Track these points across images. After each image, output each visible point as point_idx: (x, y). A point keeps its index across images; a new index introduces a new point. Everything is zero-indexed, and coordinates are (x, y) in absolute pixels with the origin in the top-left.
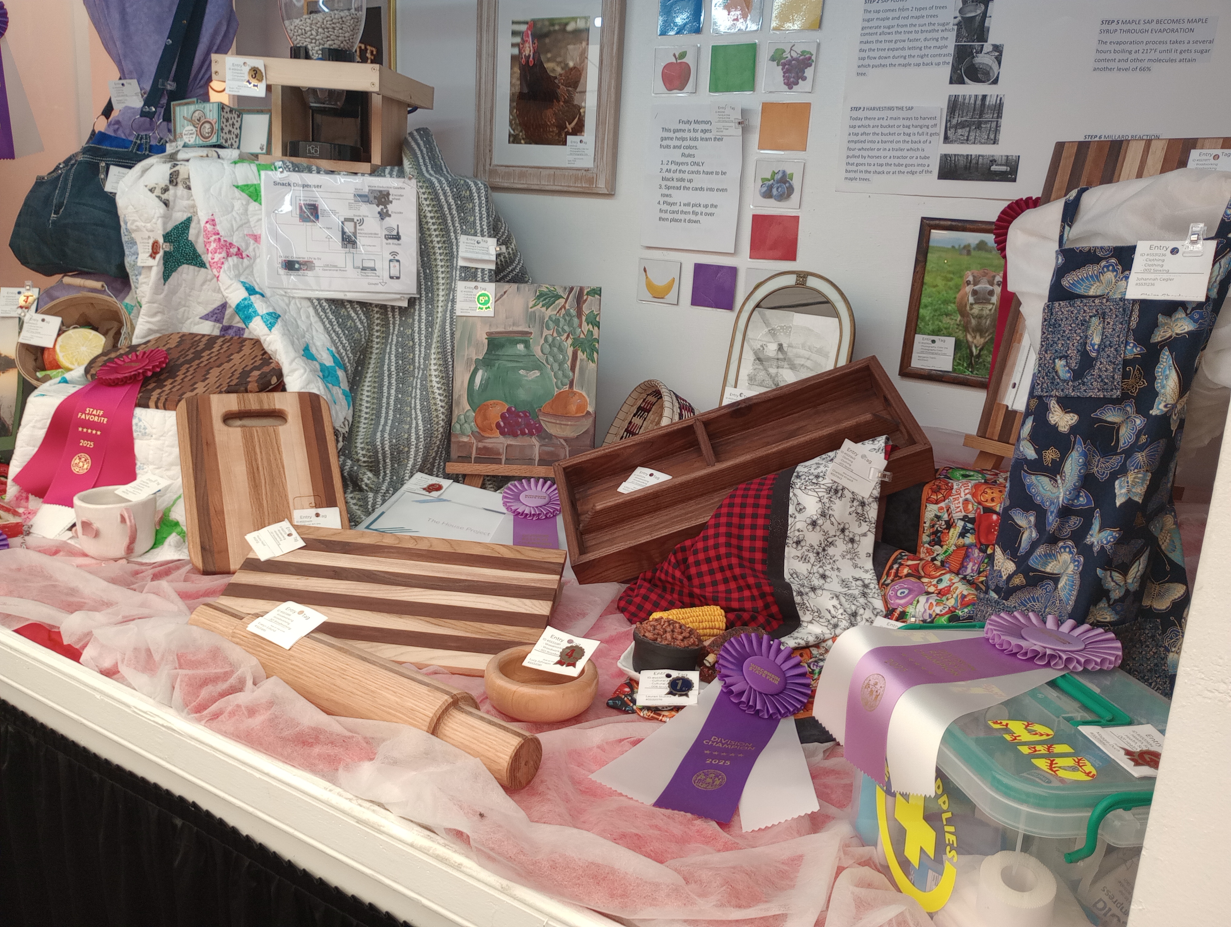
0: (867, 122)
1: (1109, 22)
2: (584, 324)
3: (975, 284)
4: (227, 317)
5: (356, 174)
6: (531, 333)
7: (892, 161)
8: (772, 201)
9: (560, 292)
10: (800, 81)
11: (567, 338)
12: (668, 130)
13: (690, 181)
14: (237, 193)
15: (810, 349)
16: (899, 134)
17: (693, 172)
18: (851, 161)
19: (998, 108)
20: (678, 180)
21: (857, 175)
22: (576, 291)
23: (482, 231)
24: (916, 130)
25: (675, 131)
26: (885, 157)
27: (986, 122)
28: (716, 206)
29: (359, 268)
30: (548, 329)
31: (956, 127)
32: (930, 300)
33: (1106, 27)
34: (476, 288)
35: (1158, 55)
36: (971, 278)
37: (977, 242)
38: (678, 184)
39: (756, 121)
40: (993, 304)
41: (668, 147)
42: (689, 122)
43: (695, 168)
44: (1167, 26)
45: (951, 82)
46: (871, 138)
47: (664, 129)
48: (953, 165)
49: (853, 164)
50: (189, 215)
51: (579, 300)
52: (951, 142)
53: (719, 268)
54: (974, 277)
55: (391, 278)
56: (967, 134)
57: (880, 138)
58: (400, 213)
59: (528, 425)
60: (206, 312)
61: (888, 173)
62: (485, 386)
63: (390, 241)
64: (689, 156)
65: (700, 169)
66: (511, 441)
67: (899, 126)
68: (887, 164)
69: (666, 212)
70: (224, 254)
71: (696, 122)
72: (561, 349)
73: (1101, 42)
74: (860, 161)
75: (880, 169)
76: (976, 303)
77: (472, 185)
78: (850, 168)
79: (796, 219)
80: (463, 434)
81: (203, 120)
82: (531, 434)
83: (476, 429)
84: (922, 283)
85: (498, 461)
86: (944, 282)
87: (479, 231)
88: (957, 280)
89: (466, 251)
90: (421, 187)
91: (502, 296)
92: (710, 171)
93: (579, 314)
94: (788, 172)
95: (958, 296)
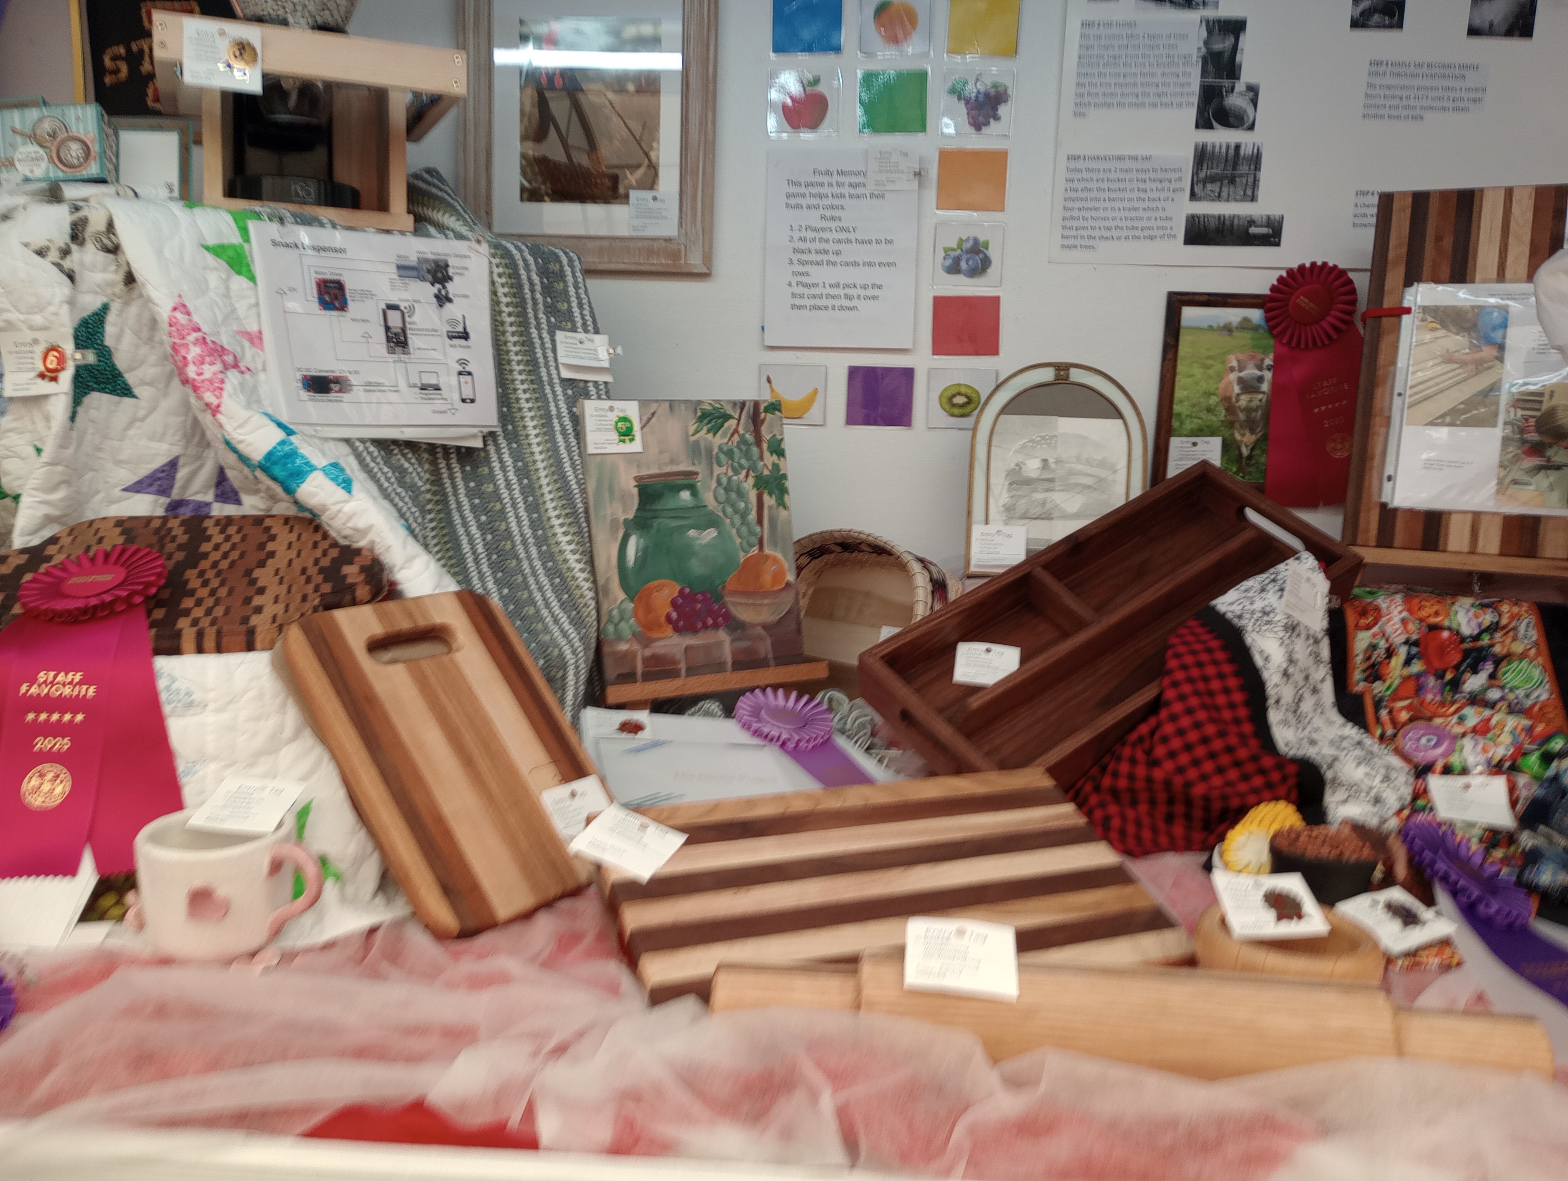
0: (1088, 175)
1: (1378, 64)
2: (767, 454)
3: (1241, 370)
4: (178, 484)
5: (388, 232)
6: (697, 473)
7: (1124, 224)
8: (960, 278)
9: (729, 410)
10: (992, 121)
11: (747, 476)
12: (798, 184)
13: (837, 253)
14: (210, 259)
15: (1088, 462)
16: (1132, 190)
17: (840, 241)
18: (1068, 224)
19: (1256, 160)
20: (818, 252)
21: (1078, 242)
22: (749, 407)
23: (584, 324)
24: (1154, 186)
25: (807, 185)
26: (1114, 219)
27: (1241, 176)
28: (880, 287)
29: (415, 386)
30: (720, 465)
31: (1205, 182)
32: (1185, 393)
33: (1374, 68)
34: (611, 409)
35: (1429, 103)
36: (1234, 363)
37: (1239, 319)
38: (819, 258)
39: (933, 172)
40: (1264, 393)
41: (799, 207)
42: (829, 173)
43: (843, 236)
44: (1437, 71)
45: (1197, 127)
46: (1095, 194)
47: (791, 183)
48: (1202, 227)
49: (1071, 228)
50: (105, 300)
51: (756, 421)
52: (1199, 199)
53: (888, 371)
54: (1238, 361)
55: (464, 401)
56: (1218, 190)
57: (1106, 195)
58: (466, 296)
59: (710, 613)
60: (136, 479)
61: (1119, 238)
62: (643, 558)
63: (456, 342)
64: (833, 218)
65: (852, 236)
66: (690, 640)
67: (1131, 180)
68: (1117, 228)
69: (802, 296)
70: (219, 366)
71: (841, 173)
72: (741, 494)
73: (1370, 85)
74: (1081, 223)
75: (1107, 234)
76: (1243, 393)
77: (561, 254)
78: (1067, 233)
79: (996, 301)
80: (619, 638)
81: (62, 135)
82: (716, 626)
83: (639, 629)
84: (1174, 374)
85: (674, 674)
86: (1202, 370)
87: (579, 324)
88: (1218, 367)
89: (567, 356)
90: (494, 256)
91: (649, 420)
92: (866, 238)
93: (758, 441)
94: (982, 239)
95: (1221, 385)
